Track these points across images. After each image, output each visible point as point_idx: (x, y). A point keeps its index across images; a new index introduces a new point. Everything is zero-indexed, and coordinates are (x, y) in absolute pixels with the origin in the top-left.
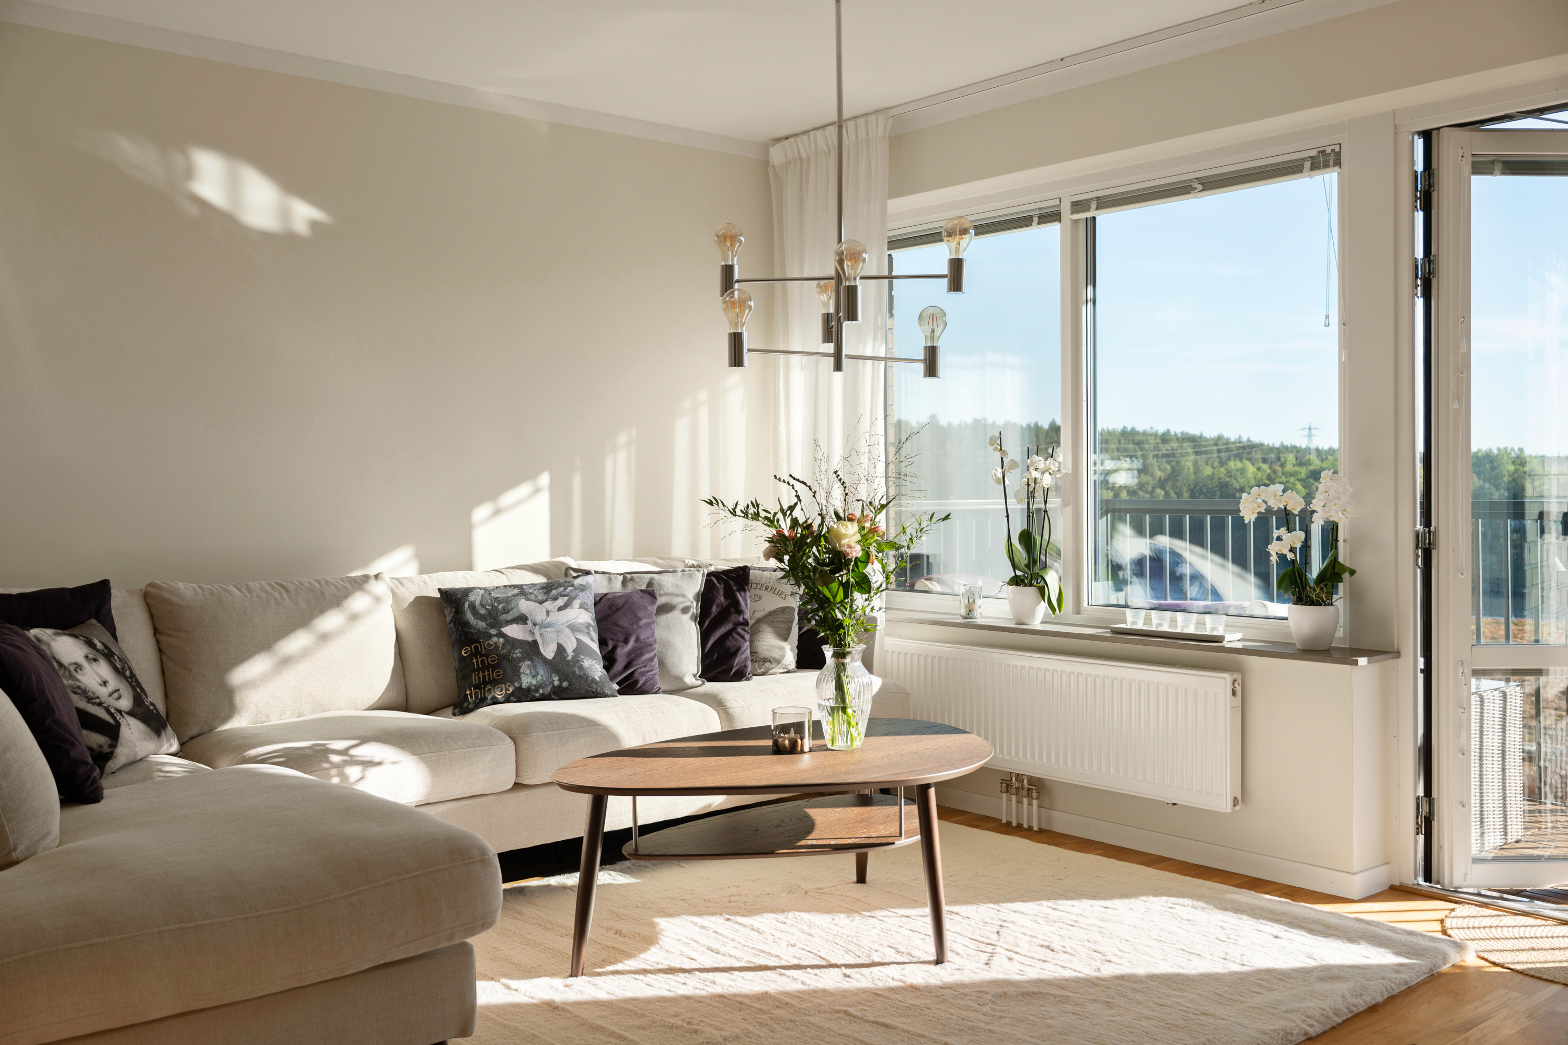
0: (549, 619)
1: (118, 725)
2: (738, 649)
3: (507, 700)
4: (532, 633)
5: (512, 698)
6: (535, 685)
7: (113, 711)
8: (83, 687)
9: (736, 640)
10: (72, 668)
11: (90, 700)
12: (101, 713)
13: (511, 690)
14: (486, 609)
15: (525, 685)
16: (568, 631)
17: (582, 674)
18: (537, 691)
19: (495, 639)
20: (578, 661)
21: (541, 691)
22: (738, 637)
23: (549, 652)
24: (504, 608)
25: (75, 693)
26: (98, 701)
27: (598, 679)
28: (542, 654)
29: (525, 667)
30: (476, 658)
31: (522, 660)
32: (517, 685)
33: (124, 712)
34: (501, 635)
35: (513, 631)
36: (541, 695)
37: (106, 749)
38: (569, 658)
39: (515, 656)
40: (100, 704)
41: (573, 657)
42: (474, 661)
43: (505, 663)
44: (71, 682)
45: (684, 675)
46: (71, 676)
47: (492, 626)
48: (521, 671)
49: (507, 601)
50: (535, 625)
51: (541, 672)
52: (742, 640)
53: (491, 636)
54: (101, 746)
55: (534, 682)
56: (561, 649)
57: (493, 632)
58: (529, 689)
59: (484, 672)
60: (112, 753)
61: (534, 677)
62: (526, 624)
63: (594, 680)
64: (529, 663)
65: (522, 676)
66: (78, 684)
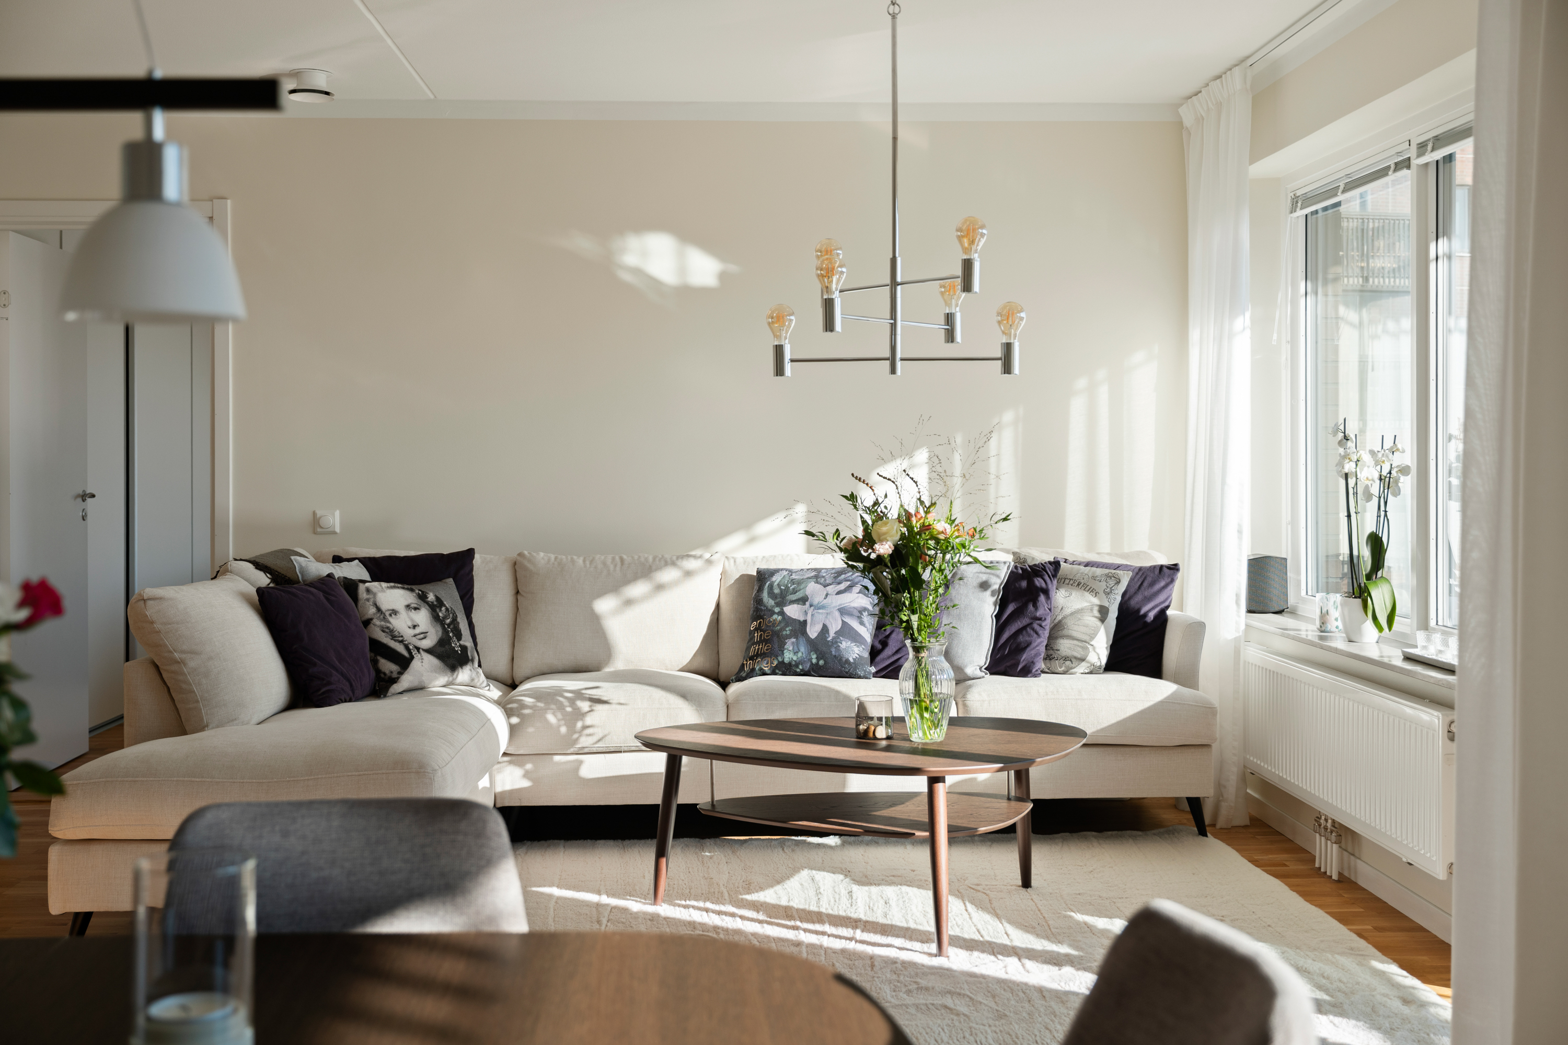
0: (825, 601)
1: (412, 658)
2: (1029, 644)
3: (773, 673)
4: (806, 613)
5: (777, 671)
6: (795, 661)
7: (411, 647)
8: (391, 627)
9: (1029, 635)
10: (387, 614)
11: (393, 637)
12: (400, 649)
13: (775, 663)
14: (781, 589)
15: (786, 660)
16: (837, 614)
17: (837, 654)
18: (797, 667)
19: (775, 617)
20: (837, 642)
21: (801, 667)
22: (1032, 632)
23: (813, 632)
24: (794, 589)
25: (383, 631)
26: (401, 639)
27: (852, 660)
28: (807, 633)
29: (790, 644)
30: (758, 633)
31: (789, 637)
32: (780, 659)
33: (423, 649)
34: (782, 613)
35: (793, 611)
36: (802, 670)
37: (395, 675)
38: (829, 639)
39: (784, 633)
40: (401, 642)
41: (834, 638)
42: (756, 635)
43: (775, 639)
44: (383, 623)
45: (966, 666)
46: (385, 619)
47: (778, 604)
48: (786, 647)
49: (799, 583)
50: (811, 606)
51: (802, 649)
52: (1035, 635)
53: (774, 613)
54: (392, 672)
55: (795, 658)
56: (825, 629)
57: (777, 610)
58: (790, 664)
59: (759, 646)
60: (398, 678)
61: (795, 653)
62: (804, 604)
63: (847, 661)
64: (794, 640)
65: (785, 651)
66: (388, 625)
